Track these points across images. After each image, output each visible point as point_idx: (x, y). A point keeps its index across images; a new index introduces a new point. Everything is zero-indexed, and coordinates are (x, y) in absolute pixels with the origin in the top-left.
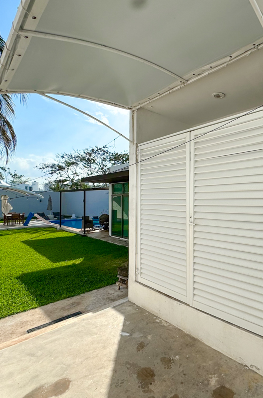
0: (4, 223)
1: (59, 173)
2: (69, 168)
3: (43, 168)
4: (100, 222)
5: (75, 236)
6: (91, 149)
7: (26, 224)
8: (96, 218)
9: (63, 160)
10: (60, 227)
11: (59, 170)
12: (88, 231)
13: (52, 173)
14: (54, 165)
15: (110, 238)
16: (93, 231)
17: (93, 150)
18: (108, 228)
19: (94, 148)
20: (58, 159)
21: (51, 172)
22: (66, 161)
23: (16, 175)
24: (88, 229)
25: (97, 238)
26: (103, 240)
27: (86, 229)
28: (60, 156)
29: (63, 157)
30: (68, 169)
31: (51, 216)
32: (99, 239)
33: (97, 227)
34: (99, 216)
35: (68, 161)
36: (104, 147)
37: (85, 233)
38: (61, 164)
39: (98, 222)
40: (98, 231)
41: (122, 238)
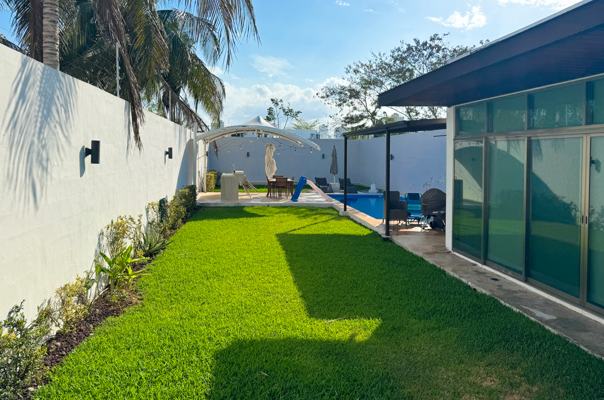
0: (269, 191)
1: (352, 103)
2: (368, 91)
3: (328, 96)
4: (424, 208)
5: (369, 235)
6: (405, 48)
7: (295, 198)
8: (413, 197)
9: (357, 78)
10: (345, 209)
11: (350, 97)
12: (397, 227)
13: (340, 105)
14: (343, 88)
15: (448, 257)
16: (407, 227)
17: (409, 48)
18: (444, 227)
19: (413, 44)
20: (349, 76)
21: (339, 103)
22: (362, 79)
23: (291, 111)
24: (396, 222)
25: (415, 253)
26: (430, 260)
27: (392, 223)
28: (352, 70)
29: (356, 71)
30: (365, 94)
31: (335, 185)
32: (420, 254)
33: (416, 218)
34: (421, 192)
35: (366, 77)
36: (432, 39)
37: (388, 233)
38: (354, 86)
39: (419, 207)
40: (419, 229)
41: (485, 264)
